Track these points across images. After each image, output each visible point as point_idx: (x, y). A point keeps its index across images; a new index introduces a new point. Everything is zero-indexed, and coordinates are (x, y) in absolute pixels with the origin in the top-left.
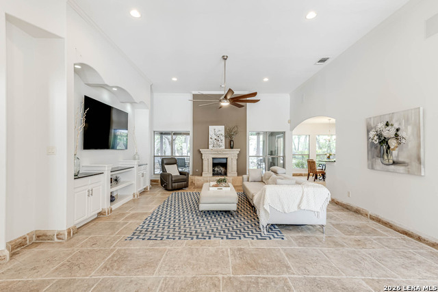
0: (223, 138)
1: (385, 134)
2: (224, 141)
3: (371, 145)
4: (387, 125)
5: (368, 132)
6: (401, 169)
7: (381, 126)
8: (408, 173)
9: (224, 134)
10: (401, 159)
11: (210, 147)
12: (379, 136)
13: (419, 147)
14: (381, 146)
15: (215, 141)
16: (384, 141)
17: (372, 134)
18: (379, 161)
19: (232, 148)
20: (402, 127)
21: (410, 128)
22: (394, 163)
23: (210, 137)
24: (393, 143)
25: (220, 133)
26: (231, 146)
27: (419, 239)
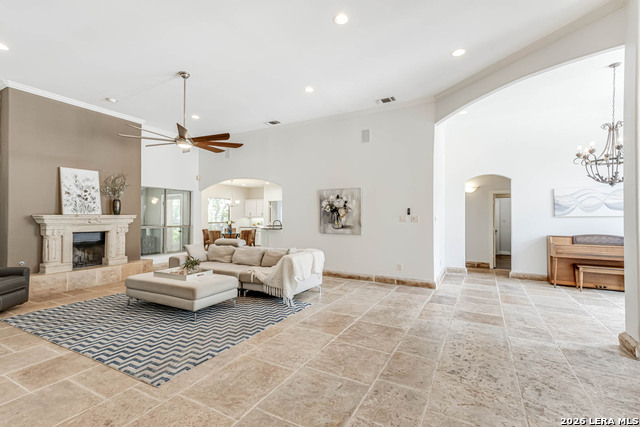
0: (97, 195)
1: (336, 204)
2: (98, 200)
3: (323, 214)
4: (338, 197)
5: (321, 201)
6: (348, 231)
7: (332, 198)
8: (353, 234)
9: (98, 187)
10: (348, 224)
11: (66, 210)
12: (331, 206)
13: (360, 215)
14: (333, 214)
15: (78, 199)
16: (335, 210)
17: (324, 203)
18: (330, 226)
19: (116, 213)
20: (349, 201)
21: (354, 202)
22: (343, 227)
23: (64, 190)
24: (342, 212)
25: (89, 184)
26: (113, 208)
27: (359, 278)
